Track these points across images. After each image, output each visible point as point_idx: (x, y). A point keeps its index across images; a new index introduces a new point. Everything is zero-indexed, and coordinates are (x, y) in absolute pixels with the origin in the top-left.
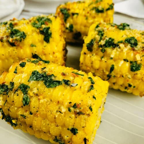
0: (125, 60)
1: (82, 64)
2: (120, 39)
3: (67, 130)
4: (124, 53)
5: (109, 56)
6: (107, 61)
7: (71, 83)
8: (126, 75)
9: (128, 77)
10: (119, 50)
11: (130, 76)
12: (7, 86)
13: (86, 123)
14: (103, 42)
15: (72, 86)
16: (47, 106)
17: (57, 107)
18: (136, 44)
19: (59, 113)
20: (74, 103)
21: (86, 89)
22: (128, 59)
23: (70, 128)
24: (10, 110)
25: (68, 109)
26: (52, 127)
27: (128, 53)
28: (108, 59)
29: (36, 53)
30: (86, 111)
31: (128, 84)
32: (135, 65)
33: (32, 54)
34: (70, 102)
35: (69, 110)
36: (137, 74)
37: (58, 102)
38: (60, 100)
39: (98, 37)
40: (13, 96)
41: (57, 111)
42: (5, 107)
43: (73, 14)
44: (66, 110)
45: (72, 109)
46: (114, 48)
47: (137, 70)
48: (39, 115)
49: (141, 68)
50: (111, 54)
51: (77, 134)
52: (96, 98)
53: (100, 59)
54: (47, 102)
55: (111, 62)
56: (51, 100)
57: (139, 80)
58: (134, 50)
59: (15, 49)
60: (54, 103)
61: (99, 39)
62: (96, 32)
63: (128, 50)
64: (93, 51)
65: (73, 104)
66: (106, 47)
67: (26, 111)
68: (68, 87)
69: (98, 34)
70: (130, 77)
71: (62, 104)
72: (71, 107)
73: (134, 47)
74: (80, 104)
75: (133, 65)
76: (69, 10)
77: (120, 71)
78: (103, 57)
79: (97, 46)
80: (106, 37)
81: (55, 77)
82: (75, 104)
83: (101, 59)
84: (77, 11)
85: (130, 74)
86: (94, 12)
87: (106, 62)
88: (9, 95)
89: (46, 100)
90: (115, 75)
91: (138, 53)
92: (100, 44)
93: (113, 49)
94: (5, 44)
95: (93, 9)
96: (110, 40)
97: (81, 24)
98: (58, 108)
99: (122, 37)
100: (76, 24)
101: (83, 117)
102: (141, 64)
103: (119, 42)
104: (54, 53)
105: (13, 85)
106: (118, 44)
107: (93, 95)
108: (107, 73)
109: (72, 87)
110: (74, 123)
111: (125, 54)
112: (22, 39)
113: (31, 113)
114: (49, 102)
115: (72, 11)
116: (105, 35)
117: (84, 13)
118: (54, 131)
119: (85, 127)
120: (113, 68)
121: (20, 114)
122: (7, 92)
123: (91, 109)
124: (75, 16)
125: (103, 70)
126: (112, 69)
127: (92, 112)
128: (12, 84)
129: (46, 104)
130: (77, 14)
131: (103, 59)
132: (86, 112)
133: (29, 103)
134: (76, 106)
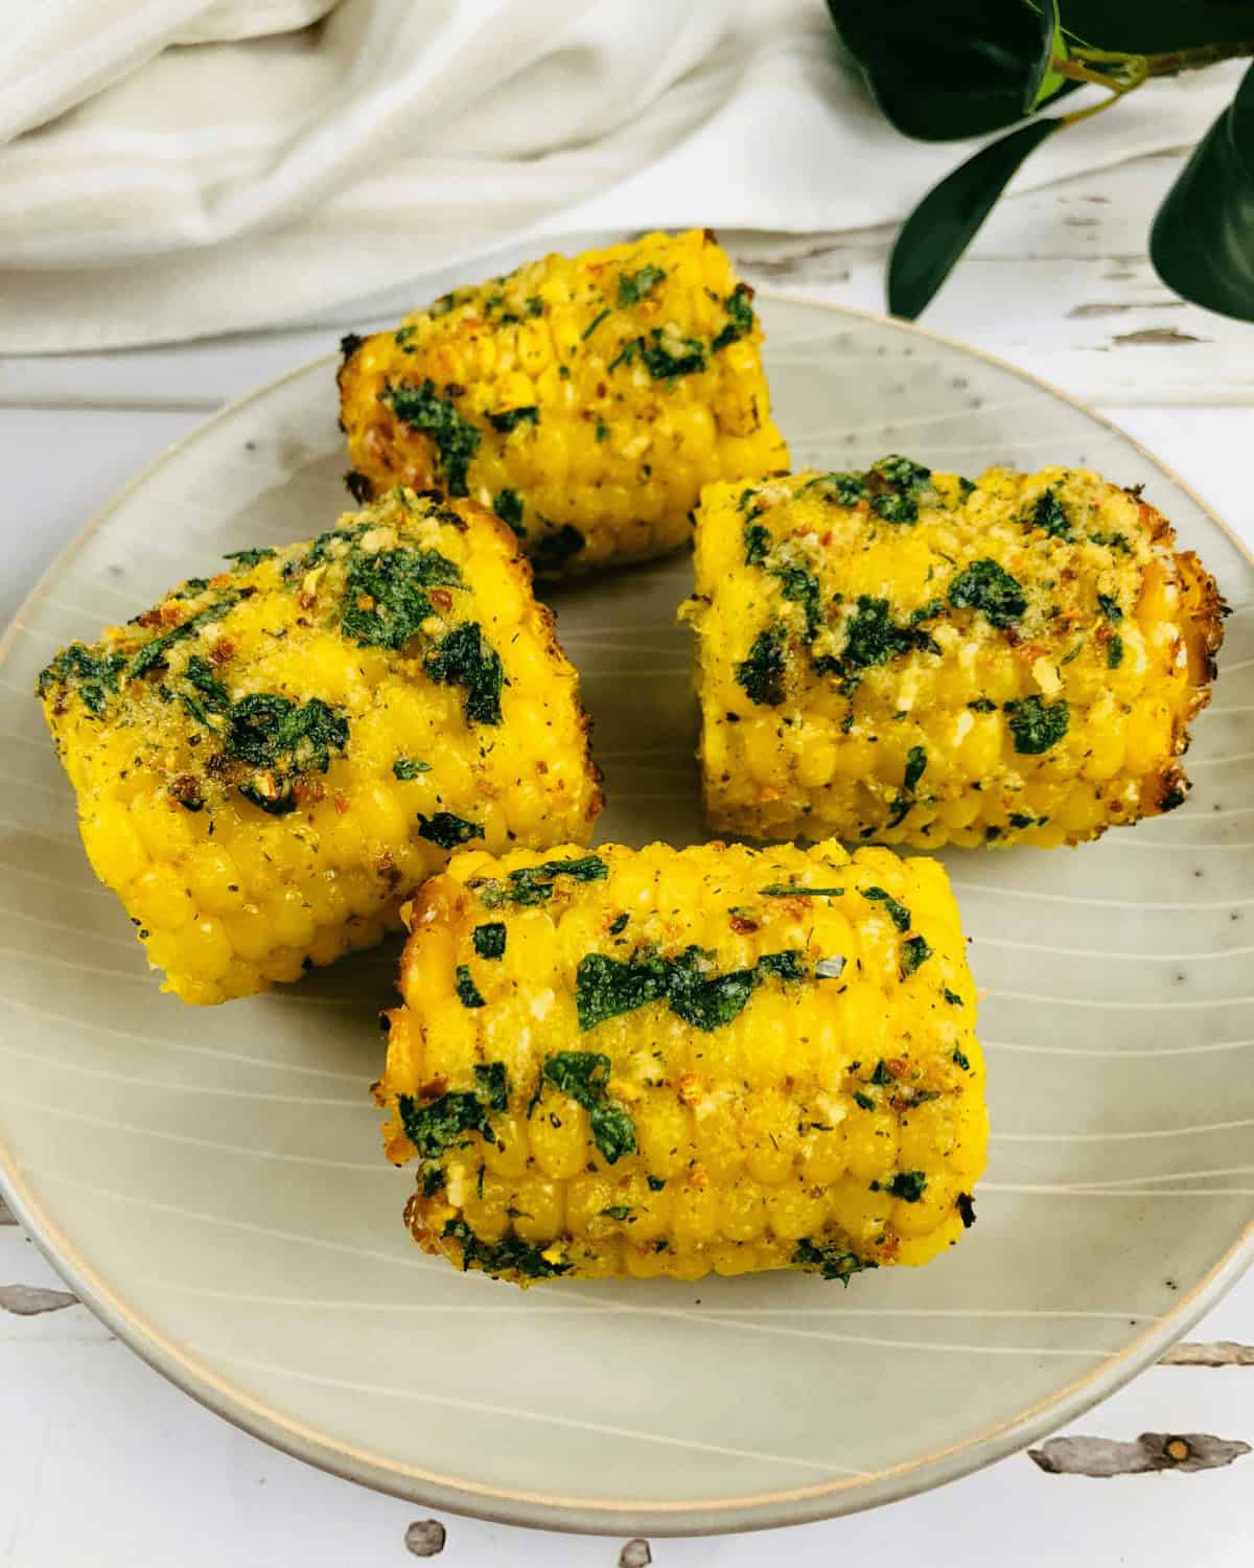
0: (973, 705)
1: (725, 778)
2: (925, 595)
3: (872, 1194)
4: (966, 671)
5: (890, 708)
6: (879, 736)
7: (808, 964)
8: (997, 779)
9: (1007, 787)
10: (935, 660)
11: (1015, 779)
12: (469, 1098)
13: (955, 1133)
14: (834, 642)
15: (819, 977)
16: (740, 1123)
17: (792, 1109)
18: (1017, 607)
19: (814, 1136)
20: (876, 1061)
21: (892, 967)
22: (992, 694)
23: (887, 1179)
24: (524, 1208)
25: (855, 1102)
26: (790, 1208)
27: (983, 667)
28: (878, 722)
29: (442, 809)
30: (944, 1078)
31: (1010, 815)
32: (1033, 721)
33: (421, 817)
34: (850, 1064)
35: (865, 1103)
36: (1052, 760)
37: (790, 1081)
38: (797, 1068)
39: (791, 612)
40: (525, 1132)
41: (800, 1128)
42: (487, 1203)
43: (502, 423)
44: (845, 1108)
45: (872, 1092)
46: (905, 651)
47: (1053, 742)
48: (705, 1180)
49: (1069, 725)
50: (897, 694)
51: (924, 1195)
52: (962, 999)
53: (834, 733)
54: (732, 1103)
55: (903, 736)
56: (746, 1085)
57: (1065, 780)
58: (1013, 640)
59: (302, 828)
60: (768, 1092)
61: (800, 623)
62: (775, 584)
63: (982, 648)
64: (791, 698)
65: (867, 1069)
66: (866, 663)
67: (625, 1182)
68: (806, 991)
69: (787, 593)
70: (1020, 783)
71: (816, 1084)
72: (865, 1082)
73: (1015, 626)
74: (906, 1055)
75: (1026, 717)
76: (455, 391)
77: (960, 767)
78: (849, 720)
79: (804, 663)
80: (838, 598)
81: (710, 955)
82: (880, 1067)
83: (846, 731)
84: (520, 395)
85: (1012, 767)
86: (639, 378)
87: (874, 739)
88: (498, 1138)
89: (722, 1093)
90: (934, 792)
91: (1038, 652)
92: (817, 652)
93: (904, 666)
94: (222, 814)
95: (625, 359)
96: (871, 615)
97: (571, 477)
98: (797, 1111)
99: (931, 576)
100: (536, 481)
101: (934, 1110)
102: (1063, 701)
103: (920, 615)
104: (542, 767)
105: (502, 1079)
106: (922, 627)
107: (938, 985)
108: (891, 795)
109: (821, 981)
110: (899, 1150)
111: (972, 676)
112: (333, 751)
113: (656, 1184)
114: (742, 1099)
115: (481, 399)
116: (827, 592)
117: (571, 394)
118: (803, 1223)
119: (958, 1151)
120: (919, 764)
121: (598, 1209)
122: (482, 1127)
123: (960, 1060)
124: (520, 433)
125: (861, 786)
126: (916, 768)
127: (969, 1072)
128: (494, 1074)
129: (733, 1115)
130: (529, 413)
131: (855, 730)
132: (940, 1083)
133: (633, 1141)
134: (887, 1070)
